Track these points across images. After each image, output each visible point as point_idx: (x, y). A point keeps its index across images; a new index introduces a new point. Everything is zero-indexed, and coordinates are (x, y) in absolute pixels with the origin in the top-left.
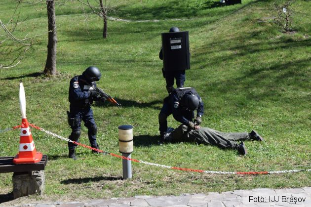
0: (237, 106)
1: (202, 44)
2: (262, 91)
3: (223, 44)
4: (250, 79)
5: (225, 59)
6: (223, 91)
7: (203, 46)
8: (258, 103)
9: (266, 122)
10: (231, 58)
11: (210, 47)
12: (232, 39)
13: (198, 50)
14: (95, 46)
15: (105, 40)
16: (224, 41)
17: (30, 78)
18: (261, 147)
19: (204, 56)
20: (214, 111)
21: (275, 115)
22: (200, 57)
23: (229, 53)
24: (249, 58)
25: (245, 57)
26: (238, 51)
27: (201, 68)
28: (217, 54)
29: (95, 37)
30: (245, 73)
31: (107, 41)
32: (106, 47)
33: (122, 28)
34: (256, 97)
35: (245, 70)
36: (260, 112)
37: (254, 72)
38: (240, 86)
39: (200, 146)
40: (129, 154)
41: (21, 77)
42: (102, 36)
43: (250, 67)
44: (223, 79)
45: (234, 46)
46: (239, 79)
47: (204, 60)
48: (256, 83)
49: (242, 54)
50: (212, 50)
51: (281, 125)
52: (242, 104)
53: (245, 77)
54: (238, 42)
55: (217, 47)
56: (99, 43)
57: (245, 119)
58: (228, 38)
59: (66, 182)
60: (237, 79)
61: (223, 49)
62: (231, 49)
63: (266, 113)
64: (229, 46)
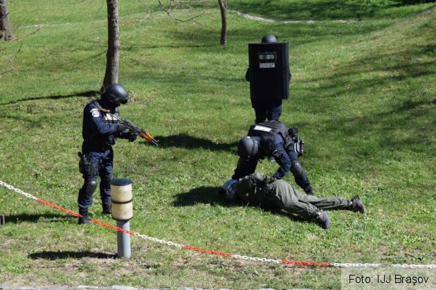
0: (356, 156)
1: (350, 60)
2: (406, 135)
3: (379, 62)
4: (398, 117)
5: (373, 83)
6: (350, 132)
7: (350, 63)
8: (390, 153)
9: (385, 184)
10: (382, 82)
11: (359, 65)
12: (393, 54)
13: (342, 68)
14: (204, 55)
15: (222, 47)
16: (381, 57)
17: (80, 98)
18: (356, 222)
19: (345, 78)
20: (318, 162)
21: (406, 175)
22: (340, 79)
23: (382, 74)
24: (409, 84)
25: (404, 82)
26: (397, 73)
27: (334, 96)
28: (365, 76)
29: (210, 42)
30: (394, 107)
31: (225, 49)
32: (219, 57)
33: (256, 31)
34: (393, 144)
35: (396, 102)
36: (386, 167)
37: (409, 105)
38: (378, 126)
39: (265, 214)
40: (126, 221)
41: (69, 96)
42: (219, 42)
43: (404, 97)
44: (359, 113)
45: (393, 64)
46: (381, 115)
47: (342, 84)
48: (403, 124)
49: (400, 78)
50: (361, 69)
51: (407, 191)
52: (366, 154)
53: (391, 113)
54: (402, 58)
55: (368, 65)
56: (212, 51)
57: (358, 177)
58: (388, 52)
59: (34, 256)
60: (379, 115)
61: (377, 69)
62: (387, 69)
63: (395, 169)
64: (386, 65)
